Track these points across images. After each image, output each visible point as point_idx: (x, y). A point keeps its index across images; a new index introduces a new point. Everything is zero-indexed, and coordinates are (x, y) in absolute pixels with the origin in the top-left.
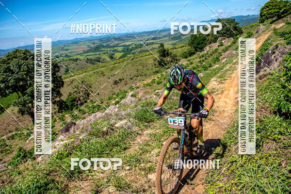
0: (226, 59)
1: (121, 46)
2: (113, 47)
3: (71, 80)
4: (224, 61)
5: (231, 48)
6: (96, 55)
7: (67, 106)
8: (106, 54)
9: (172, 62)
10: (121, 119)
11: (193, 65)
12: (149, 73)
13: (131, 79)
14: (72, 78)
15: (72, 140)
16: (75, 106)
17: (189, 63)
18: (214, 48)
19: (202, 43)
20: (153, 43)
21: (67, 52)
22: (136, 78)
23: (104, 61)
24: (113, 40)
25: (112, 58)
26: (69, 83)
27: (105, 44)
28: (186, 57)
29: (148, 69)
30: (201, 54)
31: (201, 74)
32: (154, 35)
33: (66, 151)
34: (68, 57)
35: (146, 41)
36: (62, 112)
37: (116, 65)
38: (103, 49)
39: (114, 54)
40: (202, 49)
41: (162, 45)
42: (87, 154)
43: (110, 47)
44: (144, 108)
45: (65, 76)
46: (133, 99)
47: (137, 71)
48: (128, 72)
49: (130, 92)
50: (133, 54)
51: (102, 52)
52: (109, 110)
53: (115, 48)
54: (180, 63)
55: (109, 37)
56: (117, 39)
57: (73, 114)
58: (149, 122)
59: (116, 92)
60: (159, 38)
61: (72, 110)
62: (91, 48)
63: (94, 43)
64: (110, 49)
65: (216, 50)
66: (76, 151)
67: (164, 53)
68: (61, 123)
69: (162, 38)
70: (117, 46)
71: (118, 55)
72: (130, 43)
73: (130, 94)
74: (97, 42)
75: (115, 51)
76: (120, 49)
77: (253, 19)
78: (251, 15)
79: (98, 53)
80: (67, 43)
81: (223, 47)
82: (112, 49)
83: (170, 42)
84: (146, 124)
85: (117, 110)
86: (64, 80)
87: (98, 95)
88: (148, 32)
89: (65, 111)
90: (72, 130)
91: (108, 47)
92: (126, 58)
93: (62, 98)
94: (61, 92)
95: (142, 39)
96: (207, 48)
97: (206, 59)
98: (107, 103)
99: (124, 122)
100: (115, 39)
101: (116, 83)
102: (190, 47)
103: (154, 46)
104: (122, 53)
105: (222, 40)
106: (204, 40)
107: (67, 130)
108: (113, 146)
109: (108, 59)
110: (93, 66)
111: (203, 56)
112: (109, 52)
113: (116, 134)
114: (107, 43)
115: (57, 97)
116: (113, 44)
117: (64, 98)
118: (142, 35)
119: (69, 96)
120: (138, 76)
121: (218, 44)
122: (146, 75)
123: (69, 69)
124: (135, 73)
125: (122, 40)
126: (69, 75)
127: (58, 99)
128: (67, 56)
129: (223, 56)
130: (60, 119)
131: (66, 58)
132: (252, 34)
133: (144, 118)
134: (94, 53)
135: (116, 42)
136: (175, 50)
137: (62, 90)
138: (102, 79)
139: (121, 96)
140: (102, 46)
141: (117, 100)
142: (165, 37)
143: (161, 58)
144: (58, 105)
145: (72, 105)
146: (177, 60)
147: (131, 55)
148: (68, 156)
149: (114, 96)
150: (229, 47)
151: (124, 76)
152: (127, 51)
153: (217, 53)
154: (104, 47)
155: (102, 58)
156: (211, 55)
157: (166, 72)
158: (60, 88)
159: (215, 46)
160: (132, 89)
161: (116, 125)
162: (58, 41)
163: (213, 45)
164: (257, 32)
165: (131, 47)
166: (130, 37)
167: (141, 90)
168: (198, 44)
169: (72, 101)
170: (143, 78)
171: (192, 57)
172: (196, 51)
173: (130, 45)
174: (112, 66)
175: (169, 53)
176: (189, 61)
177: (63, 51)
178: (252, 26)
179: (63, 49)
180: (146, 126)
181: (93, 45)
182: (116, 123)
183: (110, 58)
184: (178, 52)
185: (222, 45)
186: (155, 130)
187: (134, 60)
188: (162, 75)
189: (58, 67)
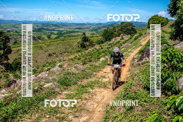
0: (124, 49)
1: (57, 31)
2: (51, 30)
3: (18, 50)
4: (122, 49)
5: (128, 42)
6: (38, 34)
7: (12, 68)
8: (45, 35)
9: (90, 45)
10: (48, 82)
11: (103, 50)
12: (74, 51)
13: (61, 54)
14: (18, 48)
15: (11, 94)
16: (18, 68)
17: (100, 48)
18: (118, 40)
19: (110, 36)
20: (78, 32)
21: (17, 29)
22: (64, 53)
23: (43, 39)
24: (51, 26)
25: (49, 38)
26: (16, 52)
27: (45, 28)
28: (99, 44)
29: (73, 49)
30: (109, 43)
31: (107, 56)
32: (80, 26)
33: (5, 101)
34: (18, 33)
35: (74, 29)
36: (8, 71)
37: (51, 43)
38: (44, 31)
39: (51, 35)
40: (110, 40)
41: (84, 34)
42: (21, 105)
43: (49, 30)
44: (65, 76)
45: (13, 46)
46: (59, 69)
47: (66, 49)
48: (59, 49)
49: (59, 63)
50: (64, 37)
51: (42, 33)
52: (41, 75)
53: (52, 32)
54: (95, 47)
55: (49, 23)
56: (54, 25)
57: (15, 74)
58: (67, 86)
59: (49, 62)
60: (83, 29)
61: (15, 71)
62: (35, 29)
63: (38, 26)
64: (48, 31)
65: (119, 42)
66: (13, 102)
67: (85, 39)
68: (5, 80)
69: (85, 29)
70: (54, 30)
71: (53, 36)
72: (63, 29)
73: (58, 64)
74: (40, 25)
75: (52, 33)
76: (56, 32)
77: (144, 25)
78: (143, 22)
79: (39, 33)
80: (18, 22)
81: (123, 41)
82: (50, 32)
83: (90, 33)
84: (65, 87)
85: (47, 75)
86: (12, 49)
87: (36, 62)
88: (76, 24)
89: (10, 71)
90: (12, 86)
91: (47, 30)
92: (59, 39)
93: (9, 61)
94: (9, 57)
95: (71, 28)
96: (113, 40)
97: (112, 46)
98: (42, 69)
99: (50, 84)
100: (53, 25)
101: (50, 55)
102: (102, 37)
103: (79, 33)
104: (57, 36)
105: (123, 35)
106: (112, 34)
107: (9, 85)
108: (40, 100)
109: (46, 38)
110: (35, 42)
111: (110, 45)
112: (47, 33)
113: (44, 92)
114: (47, 27)
115: (5, 60)
116: (51, 28)
117: (10, 62)
118: (72, 25)
119: (14, 61)
120: (66, 52)
121: (120, 38)
122: (71, 52)
123: (17, 41)
124: (64, 50)
125: (58, 27)
126: (16, 46)
127: (5, 62)
128: (16, 32)
129: (122, 46)
130: (5, 76)
131: (15, 34)
132: (142, 35)
133: (64, 83)
134: (37, 33)
135: (54, 28)
136: (92, 38)
137: (9, 56)
138: (40, 51)
139: (51, 65)
140: (43, 28)
141: (49, 67)
142: (87, 28)
143: (83, 42)
144: (5, 67)
145: (16, 67)
146: (93, 45)
147: (63, 38)
148: (6, 106)
149: (47, 64)
150: (127, 40)
151: (56, 51)
152: (60, 34)
153: (119, 44)
154: (44, 29)
155: (42, 37)
156: (115, 44)
157: (85, 52)
158: (8, 54)
159: (118, 39)
160: (60, 61)
161: (44, 86)
162: (11, 20)
163: (117, 38)
164: (145, 34)
165: (63, 32)
166: (64, 25)
167: (66, 62)
168: (108, 36)
169: (16, 65)
170: (69, 54)
171: (103, 45)
172: (107, 40)
173: (63, 31)
174: (48, 43)
175: (89, 39)
176: (101, 46)
177: (14, 28)
178: (143, 29)
179: (14, 27)
180: (65, 88)
181: (37, 27)
182: (44, 85)
183: (48, 38)
184: (95, 39)
185: (123, 39)
186: (70, 91)
187: (65, 41)
188: (82, 54)
189: (9, 39)
